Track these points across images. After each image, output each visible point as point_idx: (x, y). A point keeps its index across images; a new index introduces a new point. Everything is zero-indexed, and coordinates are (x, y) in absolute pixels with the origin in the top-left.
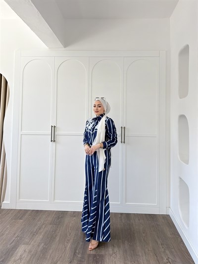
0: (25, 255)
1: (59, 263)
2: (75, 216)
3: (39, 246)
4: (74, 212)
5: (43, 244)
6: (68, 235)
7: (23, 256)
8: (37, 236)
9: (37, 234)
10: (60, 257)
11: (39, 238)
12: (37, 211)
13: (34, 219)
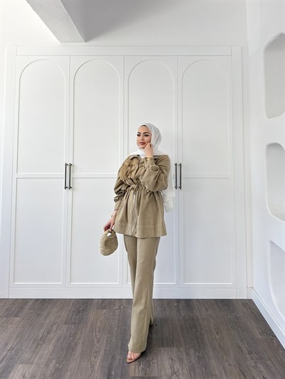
4: (103, 300)
5: (54, 362)
8: (44, 346)
9: (43, 343)
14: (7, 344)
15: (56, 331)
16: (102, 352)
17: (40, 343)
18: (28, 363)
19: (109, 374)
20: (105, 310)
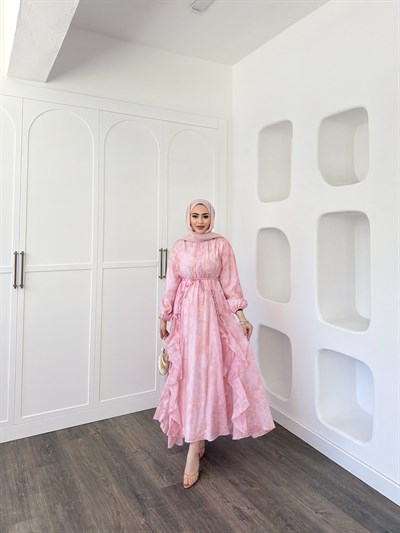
1: (123, 524)
2: (78, 437)
4: (69, 429)
5: (59, 508)
6: (95, 472)
8: (30, 496)
9: (26, 493)
10: (118, 513)
11: (39, 499)
15: (32, 477)
16: (111, 479)
17: (21, 494)
18: (25, 519)
19: (137, 496)
20: (80, 439)
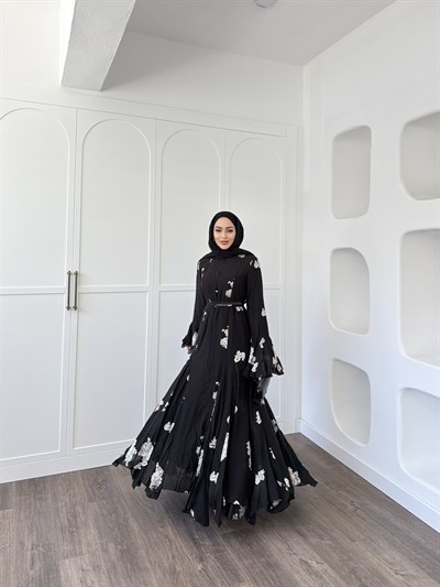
0: (91, 577)
1: (178, 569)
3: (106, 551)
5: (111, 546)
7: (89, 581)
8: (82, 531)
9: (77, 529)
10: (173, 557)
11: (90, 535)
12: (33, 482)
13: (40, 499)
14: (22, 544)
15: (84, 509)
16: (167, 520)
17: (72, 529)
18: (76, 555)
